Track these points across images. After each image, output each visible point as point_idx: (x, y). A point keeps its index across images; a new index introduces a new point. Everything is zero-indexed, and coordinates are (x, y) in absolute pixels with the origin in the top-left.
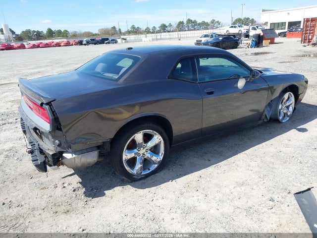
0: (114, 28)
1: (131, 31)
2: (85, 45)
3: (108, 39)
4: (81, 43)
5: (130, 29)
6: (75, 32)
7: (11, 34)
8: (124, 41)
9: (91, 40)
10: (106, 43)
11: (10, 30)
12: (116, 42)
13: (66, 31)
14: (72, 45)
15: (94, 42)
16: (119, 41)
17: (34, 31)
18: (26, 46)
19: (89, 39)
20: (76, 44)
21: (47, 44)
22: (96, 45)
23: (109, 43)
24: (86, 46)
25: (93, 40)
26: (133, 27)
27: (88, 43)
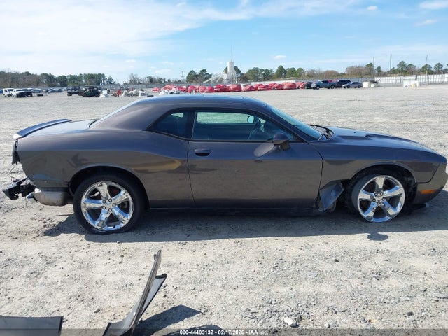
0: (370, 65)
1: (397, 70)
2: (314, 88)
3: (349, 81)
4: (309, 86)
5: (396, 68)
6: (313, 71)
7: (235, 74)
8: (373, 85)
9: (323, 82)
10: (345, 87)
11: (236, 68)
12: (360, 86)
13: (301, 70)
14: (298, 88)
15: (328, 85)
16: (365, 84)
17: (263, 70)
18: (243, 88)
19: (321, 81)
20: (304, 87)
21: (267, 86)
22: (330, 89)
23: (348, 87)
24: (316, 90)
25: (327, 82)
26: (402, 64)
27: (318, 86)
